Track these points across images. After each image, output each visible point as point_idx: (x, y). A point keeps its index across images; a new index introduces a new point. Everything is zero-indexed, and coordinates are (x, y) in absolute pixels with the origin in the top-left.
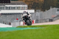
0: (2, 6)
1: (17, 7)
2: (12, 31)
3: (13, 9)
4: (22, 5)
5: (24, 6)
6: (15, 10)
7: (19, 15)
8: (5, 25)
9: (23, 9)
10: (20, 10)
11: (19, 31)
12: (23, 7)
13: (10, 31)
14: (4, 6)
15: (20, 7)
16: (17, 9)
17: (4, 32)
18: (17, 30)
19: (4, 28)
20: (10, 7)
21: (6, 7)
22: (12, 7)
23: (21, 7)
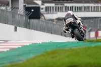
0: (60, 6)
1: (85, 7)
2: (76, 48)
3: (78, 10)
4: (92, 3)
5: (96, 5)
6: (82, 11)
7: (88, 20)
8: (64, 37)
9: (94, 11)
10: (89, 11)
11: (88, 48)
12: (94, 7)
13: (73, 48)
14: (61, 6)
15: (89, 7)
16: (85, 10)
17: (62, 50)
18: (84, 46)
19: (62, 43)
20: (73, 7)
21: (66, 7)
22: (75, 7)
23: (91, 7)
